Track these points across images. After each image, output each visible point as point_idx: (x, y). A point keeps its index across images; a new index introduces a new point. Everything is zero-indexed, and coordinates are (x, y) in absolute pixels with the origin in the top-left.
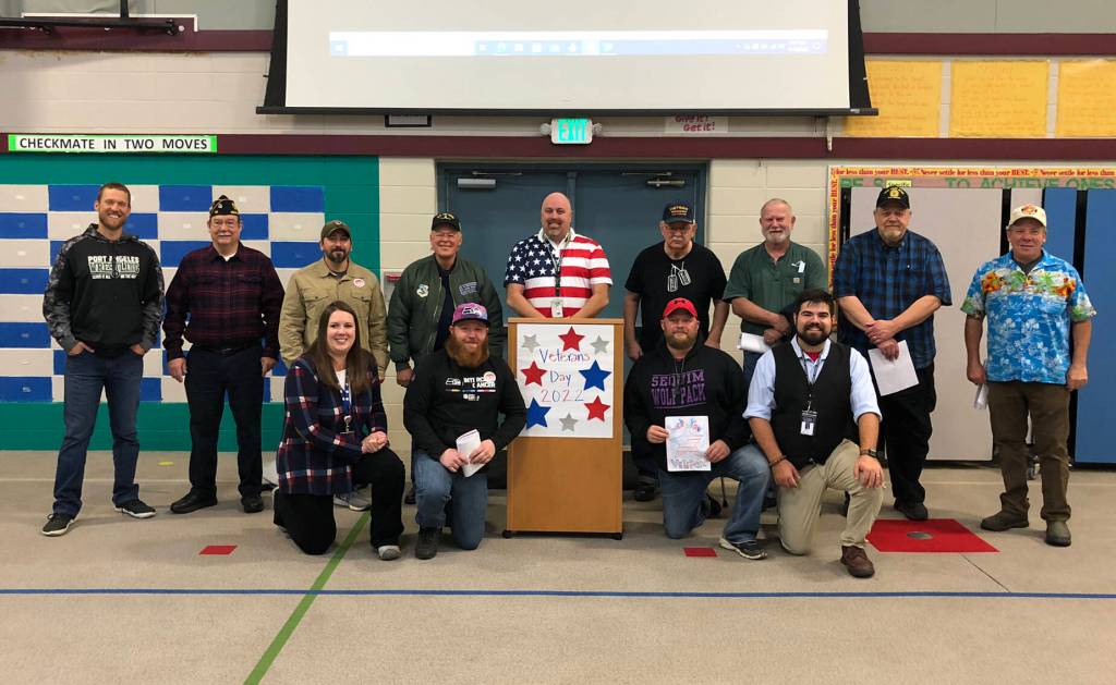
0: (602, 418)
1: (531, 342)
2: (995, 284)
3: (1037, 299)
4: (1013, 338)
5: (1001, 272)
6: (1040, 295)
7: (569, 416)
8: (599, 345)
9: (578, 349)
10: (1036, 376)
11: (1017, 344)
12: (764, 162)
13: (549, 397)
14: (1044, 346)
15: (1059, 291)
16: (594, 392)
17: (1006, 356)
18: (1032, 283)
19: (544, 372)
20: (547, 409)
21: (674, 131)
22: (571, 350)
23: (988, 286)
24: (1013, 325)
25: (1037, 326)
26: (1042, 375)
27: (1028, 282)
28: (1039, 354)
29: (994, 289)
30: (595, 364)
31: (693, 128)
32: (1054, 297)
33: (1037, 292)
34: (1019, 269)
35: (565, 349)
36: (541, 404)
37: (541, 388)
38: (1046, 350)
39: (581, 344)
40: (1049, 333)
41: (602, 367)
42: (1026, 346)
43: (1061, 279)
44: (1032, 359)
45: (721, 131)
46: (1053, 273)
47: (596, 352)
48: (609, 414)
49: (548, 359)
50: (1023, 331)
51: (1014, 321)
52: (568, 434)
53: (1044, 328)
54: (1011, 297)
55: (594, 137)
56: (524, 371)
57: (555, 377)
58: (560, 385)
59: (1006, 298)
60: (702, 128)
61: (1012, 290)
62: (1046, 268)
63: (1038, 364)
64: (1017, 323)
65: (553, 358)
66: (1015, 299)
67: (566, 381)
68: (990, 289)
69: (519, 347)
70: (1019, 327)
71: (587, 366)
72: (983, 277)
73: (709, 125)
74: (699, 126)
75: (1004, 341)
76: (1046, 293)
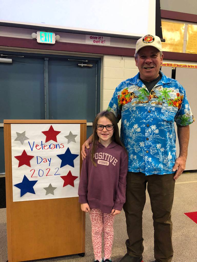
0: (73, 185)
1: (21, 137)
2: (127, 98)
3: (159, 110)
4: (139, 140)
5: (132, 89)
6: (160, 106)
7: (50, 185)
8: (71, 137)
9: (56, 140)
10: (155, 170)
11: (142, 144)
12: (124, 58)
13: (36, 173)
14: (162, 147)
15: (174, 103)
16: (67, 169)
17: (134, 153)
18: (154, 97)
19: (31, 157)
20: (35, 182)
21: (89, 42)
22: (52, 142)
23: (123, 100)
24: (139, 130)
25: (157, 131)
26: (159, 169)
27: (152, 96)
28: (157, 154)
29: (127, 102)
30: (68, 150)
31: (97, 42)
32: (171, 108)
33: (159, 103)
34: (144, 86)
35: (47, 141)
36: (30, 179)
37: (30, 169)
38: (162, 150)
39: (58, 137)
40: (165, 136)
41: (73, 152)
42: (149, 147)
43: (175, 94)
44: (153, 157)
45: (107, 44)
46: (168, 89)
47: (69, 142)
48: (77, 182)
49: (34, 148)
50: (146, 134)
51: (139, 126)
52: (50, 197)
53: (162, 133)
54: (139, 108)
55: (56, 41)
56: (17, 157)
57: (40, 160)
58: (44, 166)
59: (134, 109)
60: (100, 42)
61: (139, 102)
62: (164, 85)
63: (158, 161)
64: (142, 128)
65: (38, 148)
66: (141, 109)
67: (48, 162)
68: (124, 102)
69: (13, 140)
70: (143, 131)
71: (62, 151)
72: (120, 93)
73: (103, 41)
74: (99, 41)
75: (133, 142)
76: (165, 105)
